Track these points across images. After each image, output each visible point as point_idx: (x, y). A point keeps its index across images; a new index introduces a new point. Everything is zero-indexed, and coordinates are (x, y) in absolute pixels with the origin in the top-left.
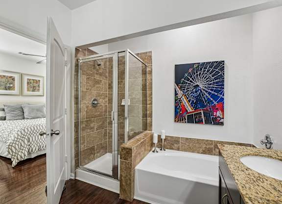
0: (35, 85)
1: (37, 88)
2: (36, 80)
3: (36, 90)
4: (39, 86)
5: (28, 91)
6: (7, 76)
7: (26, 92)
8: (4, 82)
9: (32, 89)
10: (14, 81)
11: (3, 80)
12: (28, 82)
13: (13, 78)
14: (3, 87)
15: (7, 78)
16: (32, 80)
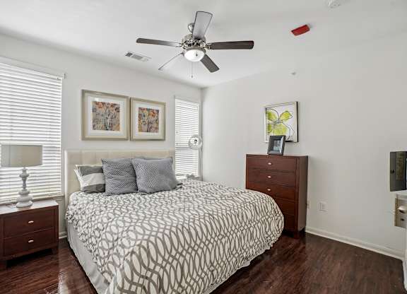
0: (152, 119)
1: (155, 125)
2: (153, 111)
3: (153, 129)
4: (157, 122)
5: (139, 131)
6: (108, 104)
7: (137, 134)
8: (102, 115)
9: (146, 127)
10: (118, 112)
11: (102, 111)
12: (139, 115)
13: (116, 107)
14: (101, 125)
15: (107, 107)
16: (147, 109)
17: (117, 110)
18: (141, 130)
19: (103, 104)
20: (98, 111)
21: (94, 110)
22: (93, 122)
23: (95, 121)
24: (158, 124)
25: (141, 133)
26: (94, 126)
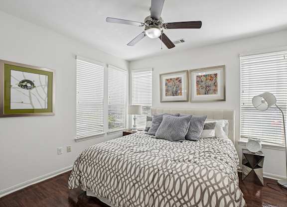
0: (210, 83)
1: (213, 88)
2: (210, 75)
3: (211, 91)
4: (215, 85)
5: (197, 94)
6: (174, 79)
7: (195, 96)
8: (171, 87)
9: (204, 91)
10: (181, 82)
11: (170, 84)
12: (197, 81)
13: (179, 79)
14: (170, 93)
15: (174, 81)
16: (204, 76)
17: (180, 81)
18: (199, 93)
19: (171, 79)
20: (168, 85)
21: (166, 84)
22: (166, 91)
23: (167, 91)
24: (216, 86)
25: (199, 96)
26: (166, 94)
